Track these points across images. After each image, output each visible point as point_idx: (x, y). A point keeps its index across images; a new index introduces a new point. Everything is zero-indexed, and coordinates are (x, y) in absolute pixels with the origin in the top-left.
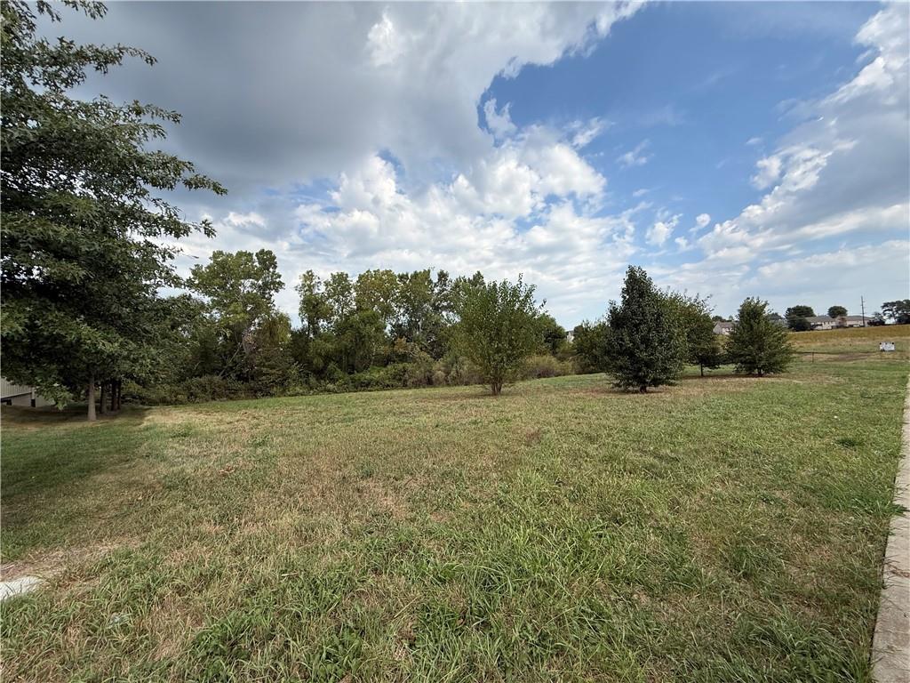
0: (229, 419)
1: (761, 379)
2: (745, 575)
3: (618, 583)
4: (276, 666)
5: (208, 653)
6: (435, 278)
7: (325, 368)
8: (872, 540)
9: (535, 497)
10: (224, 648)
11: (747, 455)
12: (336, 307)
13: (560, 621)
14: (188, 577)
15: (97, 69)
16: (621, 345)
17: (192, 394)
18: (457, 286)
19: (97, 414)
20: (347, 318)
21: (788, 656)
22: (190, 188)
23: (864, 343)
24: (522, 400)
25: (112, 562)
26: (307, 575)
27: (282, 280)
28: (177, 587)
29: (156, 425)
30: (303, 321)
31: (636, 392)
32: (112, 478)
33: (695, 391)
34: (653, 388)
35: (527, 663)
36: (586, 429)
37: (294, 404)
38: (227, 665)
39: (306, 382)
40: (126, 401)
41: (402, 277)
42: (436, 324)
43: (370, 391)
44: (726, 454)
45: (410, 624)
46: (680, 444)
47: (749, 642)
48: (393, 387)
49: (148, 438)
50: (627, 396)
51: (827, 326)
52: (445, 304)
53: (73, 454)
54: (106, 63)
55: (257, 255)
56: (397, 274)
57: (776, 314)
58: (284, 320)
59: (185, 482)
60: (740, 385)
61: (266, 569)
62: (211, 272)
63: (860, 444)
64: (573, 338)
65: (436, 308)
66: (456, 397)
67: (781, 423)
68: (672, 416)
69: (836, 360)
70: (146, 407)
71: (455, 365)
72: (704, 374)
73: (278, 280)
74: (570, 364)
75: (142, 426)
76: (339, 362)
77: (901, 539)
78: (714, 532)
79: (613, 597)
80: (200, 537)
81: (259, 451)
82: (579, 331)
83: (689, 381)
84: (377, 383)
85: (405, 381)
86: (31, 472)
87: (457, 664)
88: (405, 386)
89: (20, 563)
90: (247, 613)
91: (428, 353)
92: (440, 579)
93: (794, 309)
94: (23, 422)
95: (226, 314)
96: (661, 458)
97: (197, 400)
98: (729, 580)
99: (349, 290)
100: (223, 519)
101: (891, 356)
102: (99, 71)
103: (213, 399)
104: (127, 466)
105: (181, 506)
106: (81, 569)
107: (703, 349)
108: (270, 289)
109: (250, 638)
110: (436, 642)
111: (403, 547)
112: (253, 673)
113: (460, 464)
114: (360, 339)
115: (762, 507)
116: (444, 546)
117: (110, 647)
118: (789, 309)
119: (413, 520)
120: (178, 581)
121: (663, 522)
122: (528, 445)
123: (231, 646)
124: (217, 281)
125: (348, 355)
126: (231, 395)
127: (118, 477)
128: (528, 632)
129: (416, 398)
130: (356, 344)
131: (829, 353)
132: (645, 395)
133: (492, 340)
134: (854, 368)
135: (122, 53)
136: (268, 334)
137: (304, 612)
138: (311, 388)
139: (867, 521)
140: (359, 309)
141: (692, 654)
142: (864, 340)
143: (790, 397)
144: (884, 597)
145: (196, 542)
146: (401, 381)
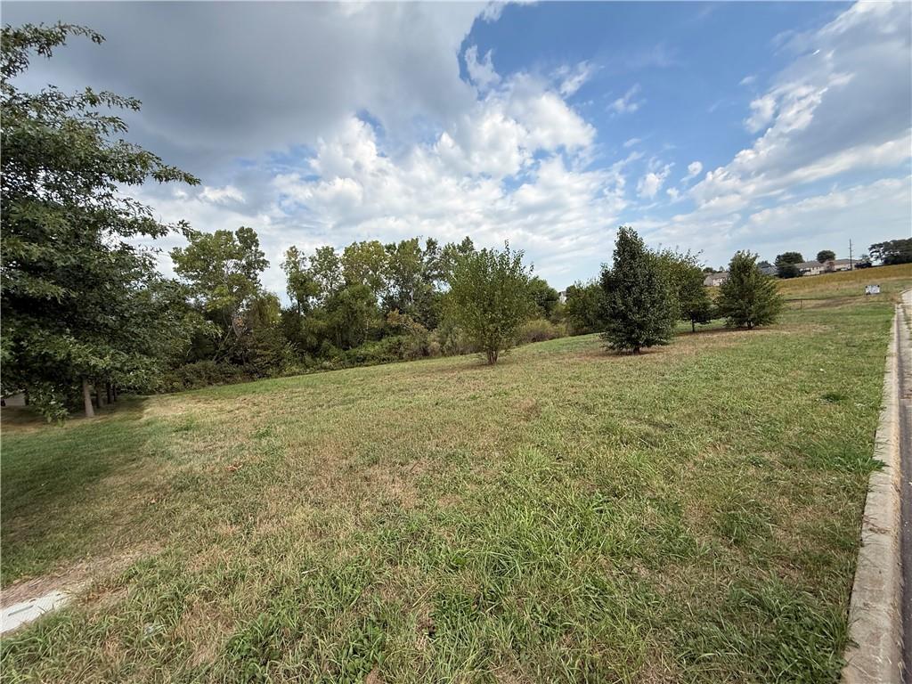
0: (229, 407)
1: (751, 332)
2: (736, 541)
3: (618, 558)
4: (307, 664)
5: (242, 657)
6: (423, 247)
7: (319, 345)
8: (852, 498)
9: (537, 475)
10: (257, 650)
11: (737, 417)
12: (324, 283)
13: (567, 601)
14: (212, 582)
15: (40, 52)
16: (614, 308)
17: (187, 381)
18: (446, 253)
19: (94, 410)
20: (337, 294)
21: (774, 621)
22: (161, 181)
23: (851, 286)
24: (517, 369)
25: (136, 573)
26: (327, 571)
27: (265, 258)
28: (204, 593)
29: (156, 418)
30: (292, 299)
31: (630, 354)
32: (121, 480)
33: (687, 349)
34: (645, 349)
35: (539, 642)
36: (583, 399)
37: (292, 386)
38: (261, 666)
39: (302, 361)
40: (122, 392)
41: (389, 248)
42: (428, 293)
43: (367, 366)
44: (717, 418)
45: (428, 612)
46: (673, 409)
47: (740, 608)
48: (389, 361)
49: (150, 434)
50: (621, 359)
51: (815, 271)
52: (436, 273)
53: (78, 457)
54: (48, 45)
55: (237, 233)
56: (384, 244)
57: (766, 262)
58: (272, 300)
59: (194, 481)
60: (730, 340)
61: (287, 569)
62: (190, 254)
63: (844, 398)
64: (565, 298)
65: (427, 278)
66: (453, 369)
67: (770, 380)
68: (666, 379)
69: (824, 305)
70: (143, 397)
71: (450, 335)
72: (696, 330)
73: (262, 258)
74: (564, 327)
75: (142, 420)
76: (333, 339)
77: (880, 495)
78: (707, 500)
79: (614, 572)
80: (217, 540)
81: (264, 442)
82: (571, 292)
83: (681, 338)
84: (373, 357)
85: (401, 354)
86: (40, 479)
87: (475, 649)
88: (401, 359)
89: (46, 577)
90: (273, 614)
91: (422, 324)
92: (452, 567)
93: (784, 256)
94: (20, 423)
95: (213, 296)
96: (656, 425)
97: (194, 386)
98: (722, 548)
99: (335, 264)
100: (237, 519)
101: (876, 299)
102: (42, 55)
103: (210, 384)
104: (134, 465)
105: (195, 506)
106: (108, 580)
107: (694, 306)
108: (254, 268)
109: (280, 638)
110: (454, 628)
111: (415, 536)
112: (287, 671)
113: (462, 444)
114: (353, 314)
115: (752, 470)
116: (454, 531)
117: (148, 658)
118: (779, 257)
119: (421, 507)
120: (203, 587)
121: (660, 493)
122: (527, 420)
123: (263, 649)
124: (198, 263)
125: (341, 331)
126: (228, 379)
127: (128, 478)
128: (538, 613)
129: (414, 373)
130: (349, 320)
131: (816, 299)
132: (639, 356)
133: (485, 311)
134: (840, 314)
135: (65, 32)
136: (257, 315)
137: (327, 609)
138: (308, 367)
139: (848, 479)
140: (349, 283)
141: (689, 624)
142: (851, 284)
143: (778, 352)
144: (862, 555)
145: (215, 546)
146: (396, 354)
